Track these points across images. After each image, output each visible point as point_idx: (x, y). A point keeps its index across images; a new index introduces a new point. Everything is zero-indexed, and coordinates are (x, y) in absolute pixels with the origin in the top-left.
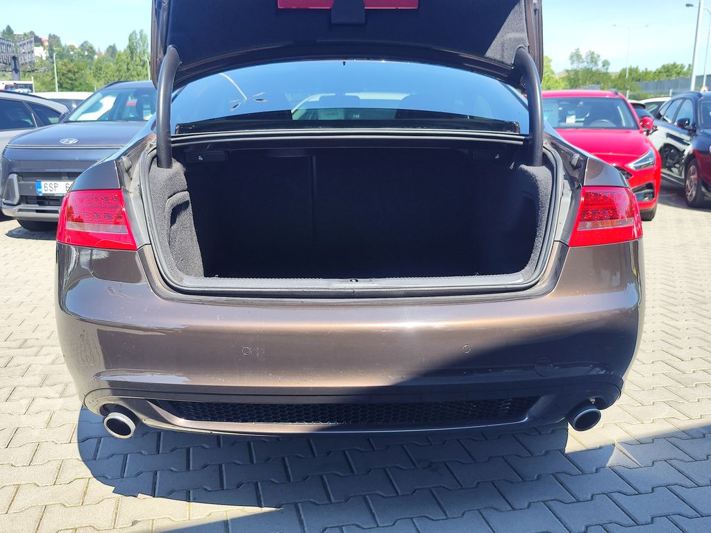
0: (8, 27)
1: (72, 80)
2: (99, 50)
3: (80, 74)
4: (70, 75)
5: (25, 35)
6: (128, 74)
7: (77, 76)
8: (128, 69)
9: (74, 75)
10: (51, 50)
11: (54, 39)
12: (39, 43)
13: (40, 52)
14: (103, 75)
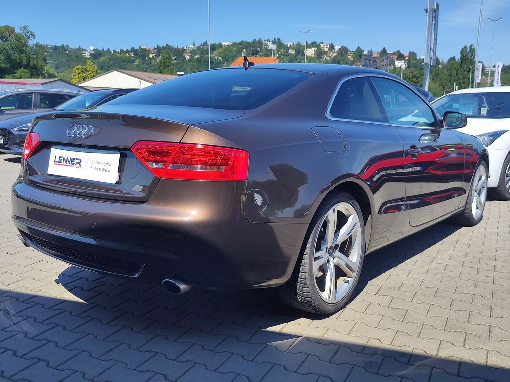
0: (384, 48)
1: (415, 83)
2: (443, 61)
3: (421, 78)
4: (414, 79)
5: (394, 53)
6: (456, 77)
7: (419, 79)
8: (457, 74)
9: (417, 79)
10: (409, 62)
11: (413, 55)
12: (402, 58)
13: (401, 64)
14: (438, 79)
